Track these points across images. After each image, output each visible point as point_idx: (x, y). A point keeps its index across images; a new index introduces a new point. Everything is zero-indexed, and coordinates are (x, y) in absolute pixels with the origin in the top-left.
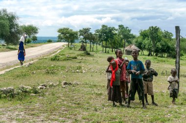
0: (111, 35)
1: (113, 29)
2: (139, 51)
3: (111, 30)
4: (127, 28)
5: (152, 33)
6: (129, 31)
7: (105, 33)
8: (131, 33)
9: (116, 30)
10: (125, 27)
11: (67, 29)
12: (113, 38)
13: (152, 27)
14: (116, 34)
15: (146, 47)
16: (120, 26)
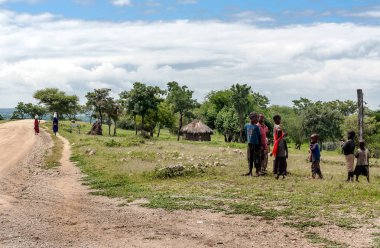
0: (153, 103)
1: (157, 90)
2: (211, 133)
3: (152, 92)
4: (184, 87)
5: (236, 98)
6: (190, 94)
7: (141, 98)
8: (193, 98)
9: (163, 93)
10: (180, 85)
11: (54, 91)
12: (156, 109)
13: (238, 86)
14: (162, 100)
15: (225, 125)
16: (170, 84)
